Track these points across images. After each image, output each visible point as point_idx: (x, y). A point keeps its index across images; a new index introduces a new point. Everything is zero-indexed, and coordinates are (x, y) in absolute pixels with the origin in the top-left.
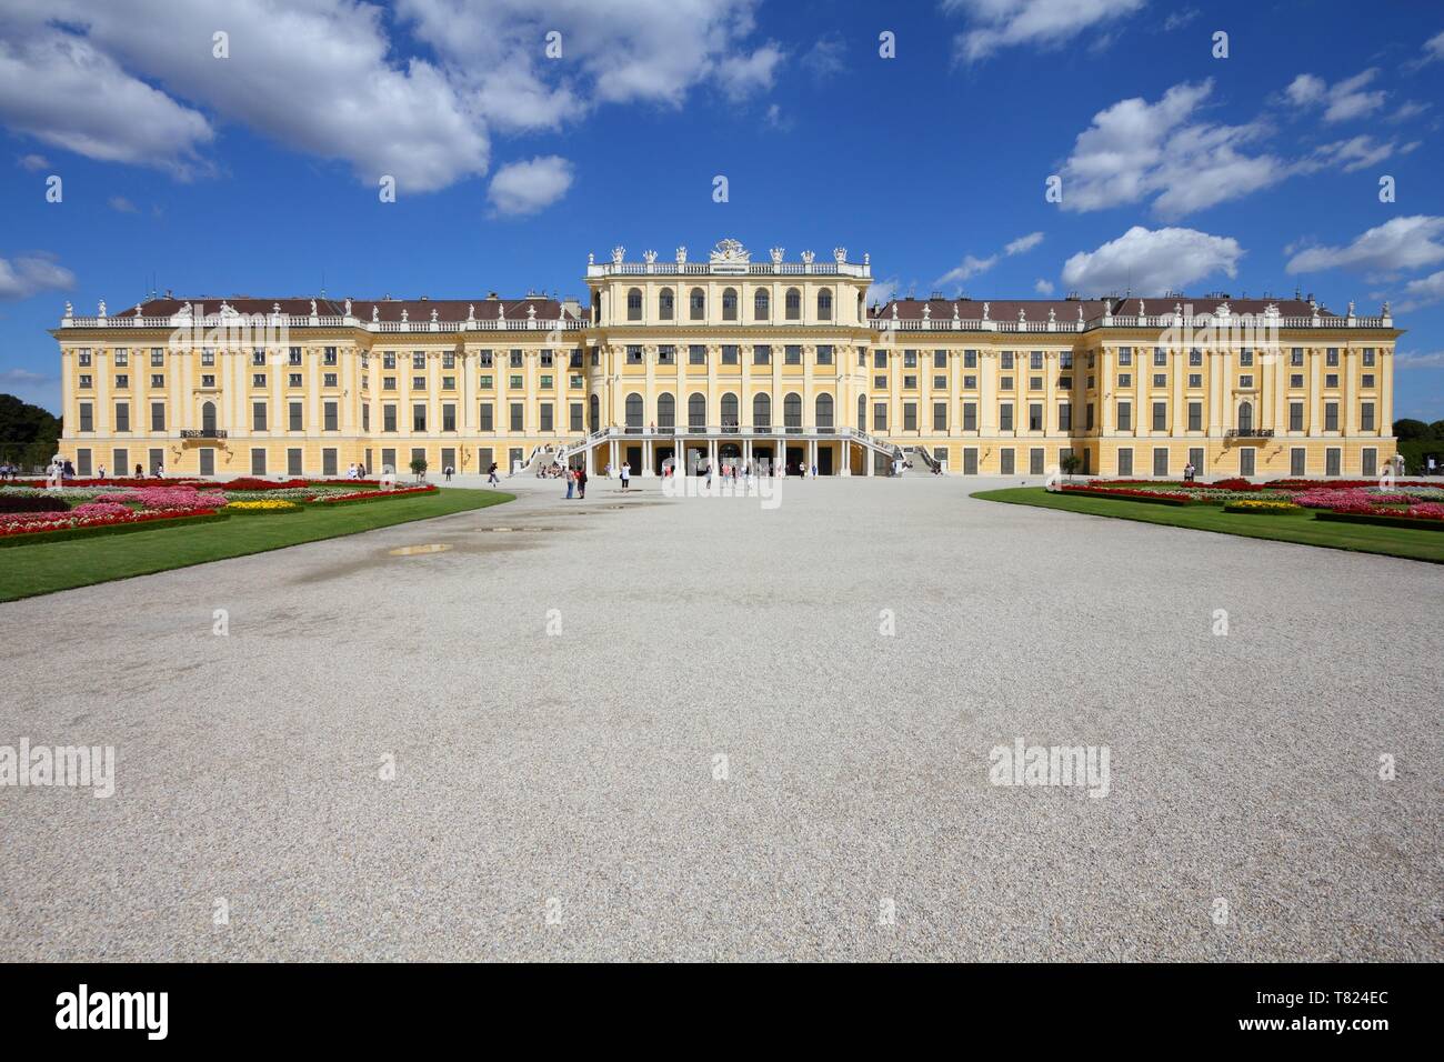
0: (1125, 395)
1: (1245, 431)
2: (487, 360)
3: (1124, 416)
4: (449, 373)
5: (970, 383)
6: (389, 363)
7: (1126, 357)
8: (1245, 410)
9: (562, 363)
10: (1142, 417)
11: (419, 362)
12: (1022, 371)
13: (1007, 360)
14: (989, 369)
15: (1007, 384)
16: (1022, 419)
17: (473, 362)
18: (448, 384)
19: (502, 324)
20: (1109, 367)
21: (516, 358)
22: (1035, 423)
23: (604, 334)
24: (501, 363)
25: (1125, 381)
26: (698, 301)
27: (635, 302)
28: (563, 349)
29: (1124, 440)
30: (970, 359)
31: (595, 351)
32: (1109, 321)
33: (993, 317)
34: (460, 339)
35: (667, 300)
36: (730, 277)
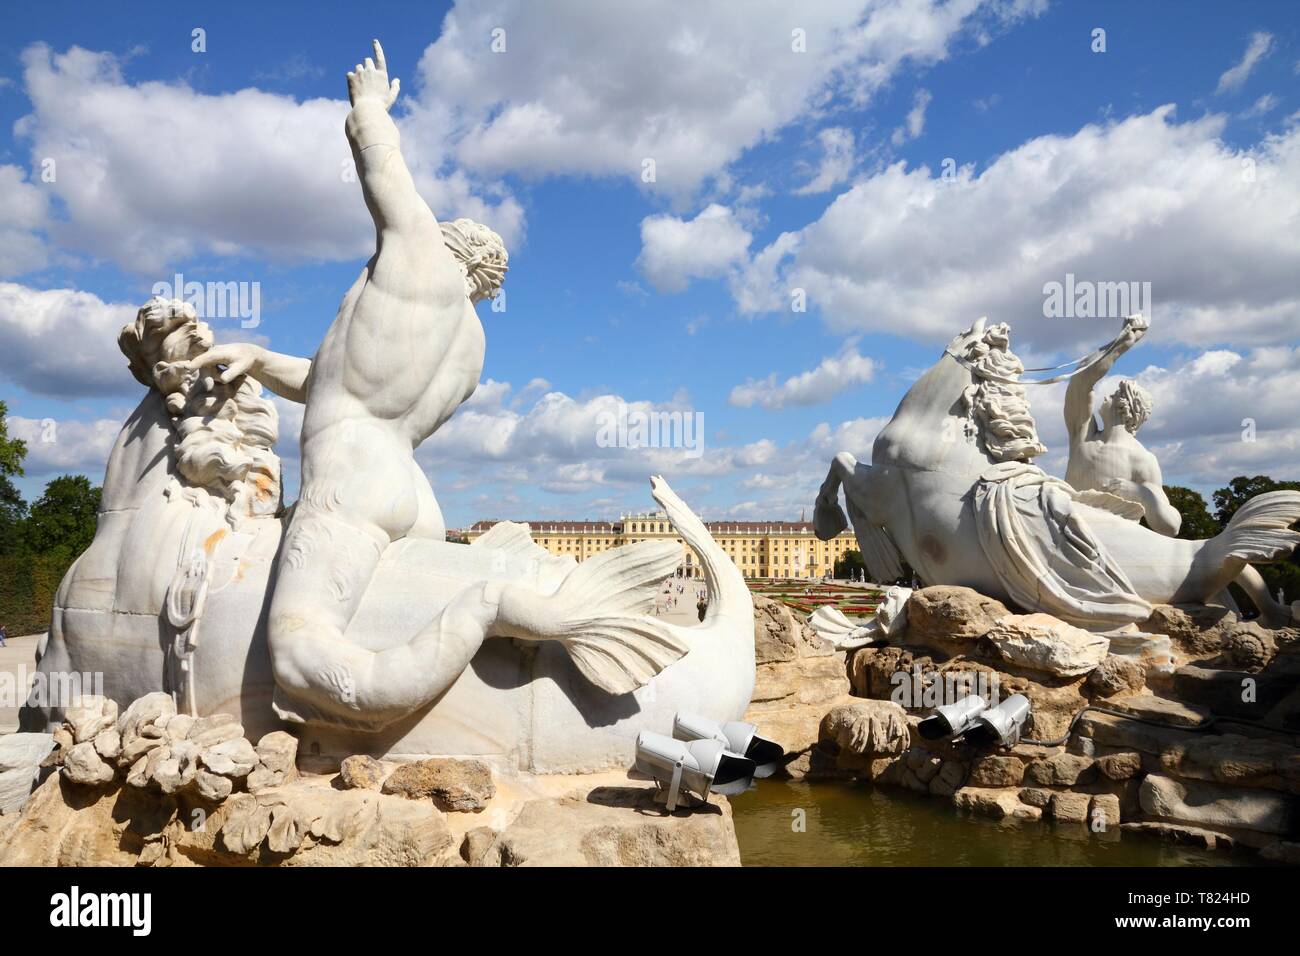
0: (776, 554)
1: (812, 564)
2: (589, 542)
3: (776, 559)
4: (578, 546)
5: (733, 549)
6: (560, 542)
7: (776, 542)
8: (812, 558)
9: (611, 543)
10: (781, 560)
11: (569, 542)
12: (749, 545)
13: (744, 542)
14: (739, 545)
15: (744, 549)
16: (749, 560)
17: (585, 543)
18: (578, 549)
19: (594, 532)
20: (772, 546)
21: (598, 542)
22: (753, 562)
23: (626, 536)
24: (594, 544)
25: (776, 549)
26: (652, 527)
27: (634, 527)
28: (612, 540)
29: (776, 567)
30: (733, 542)
31: (622, 541)
32: (771, 532)
33: (739, 530)
34: (582, 536)
35: (643, 527)
36: (661, 521)
